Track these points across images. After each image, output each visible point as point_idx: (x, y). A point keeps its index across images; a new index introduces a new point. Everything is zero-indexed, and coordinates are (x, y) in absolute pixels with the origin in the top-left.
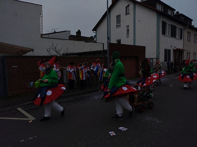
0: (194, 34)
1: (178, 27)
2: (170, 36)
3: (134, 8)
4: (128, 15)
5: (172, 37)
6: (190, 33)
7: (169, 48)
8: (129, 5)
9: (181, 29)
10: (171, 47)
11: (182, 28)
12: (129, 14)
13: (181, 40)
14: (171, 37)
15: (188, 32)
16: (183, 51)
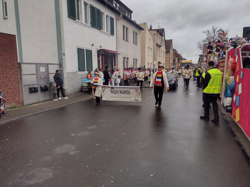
0: (134, 32)
1: (105, 14)
2: (90, 25)
5: (93, 29)
6: (127, 28)
7: (89, 47)
9: (112, 20)
10: (93, 45)
13: (111, 36)
14: (92, 27)
15: (124, 27)
16: (117, 54)
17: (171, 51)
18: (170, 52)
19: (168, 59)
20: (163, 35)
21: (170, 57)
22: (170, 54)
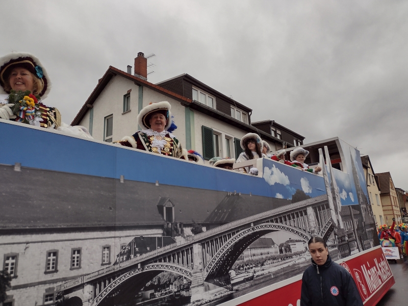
3: (139, 98)
4: (127, 115)
8: (131, 90)
12: (130, 111)
17: (393, 193)
18: (391, 194)
19: (390, 208)
20: (369, 166)
21: (393, 204)
22: (392, 197)
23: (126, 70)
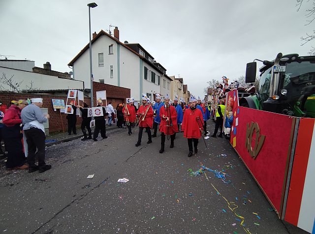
0: (168, 82)
1: (156, 74)
3: (118, 49)
5: (152, 83)
8: (113, 44)
10: (152, 91)
11: (160, 76)
12: (113, 54)
13: (159, 86)
15: (164, 80)
17: (187, 93)
20: (182, 82)
21: (186, 97)
23: (108, 33)
